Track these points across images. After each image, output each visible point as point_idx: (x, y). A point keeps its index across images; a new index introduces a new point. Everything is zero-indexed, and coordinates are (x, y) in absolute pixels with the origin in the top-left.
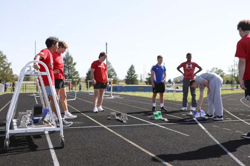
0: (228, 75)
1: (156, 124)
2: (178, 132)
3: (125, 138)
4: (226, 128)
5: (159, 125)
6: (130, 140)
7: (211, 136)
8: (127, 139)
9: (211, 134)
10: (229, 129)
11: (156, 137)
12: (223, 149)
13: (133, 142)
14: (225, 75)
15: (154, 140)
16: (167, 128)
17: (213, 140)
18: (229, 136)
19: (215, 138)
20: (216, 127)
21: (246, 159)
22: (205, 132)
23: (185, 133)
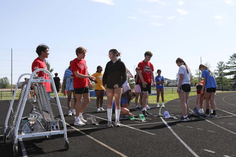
0: (196, 78)
1: (126, 126)
2: (146, 132)
3: (96, 139)
4: (190, 126)
5: (129, 126)
6: (100, 141)
7: (175, 134)
8: (98, 140)
9: (175, 132)
10: (192, 127)
11: (125, 137)
12: (184, 144)
13: (103, 142)
14: (193, 78)
15: (123, 140)
16: (136, 129)
17: (176, 137)
18: (190, 133)
19: (178, 135)
20: (180, 126)
21: (202, 152)
22: (170, 130)
23: (151, 133)
